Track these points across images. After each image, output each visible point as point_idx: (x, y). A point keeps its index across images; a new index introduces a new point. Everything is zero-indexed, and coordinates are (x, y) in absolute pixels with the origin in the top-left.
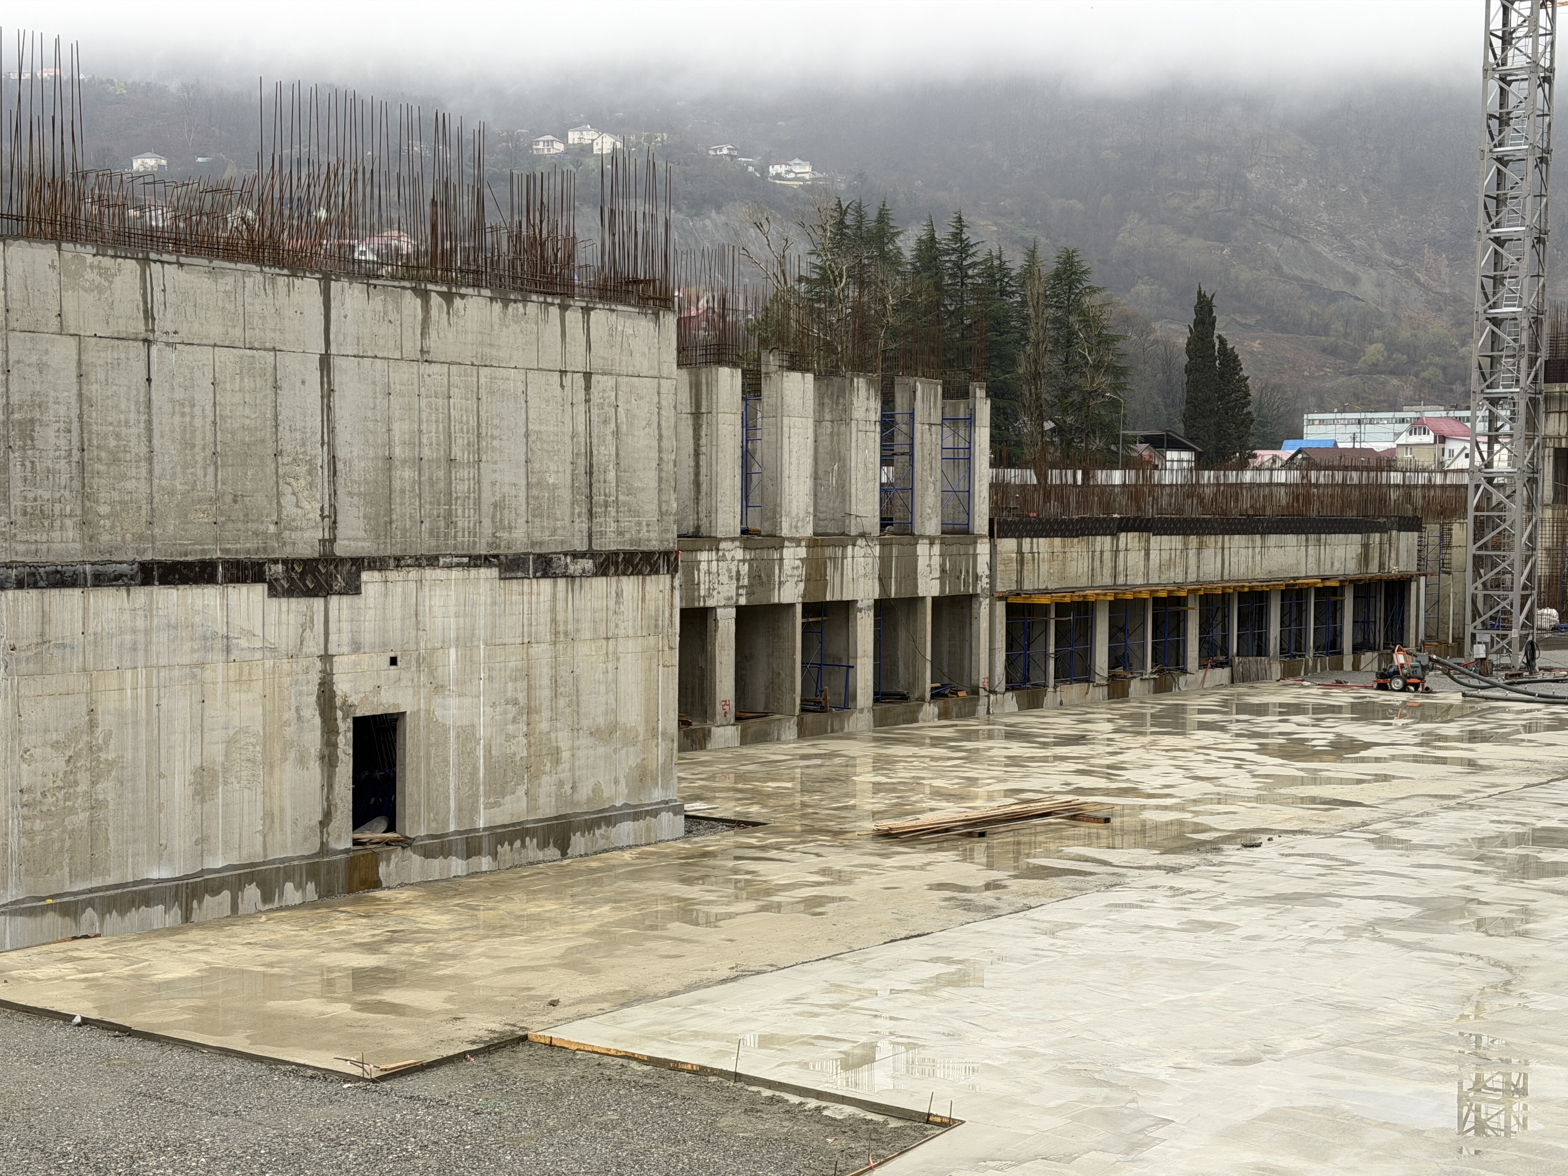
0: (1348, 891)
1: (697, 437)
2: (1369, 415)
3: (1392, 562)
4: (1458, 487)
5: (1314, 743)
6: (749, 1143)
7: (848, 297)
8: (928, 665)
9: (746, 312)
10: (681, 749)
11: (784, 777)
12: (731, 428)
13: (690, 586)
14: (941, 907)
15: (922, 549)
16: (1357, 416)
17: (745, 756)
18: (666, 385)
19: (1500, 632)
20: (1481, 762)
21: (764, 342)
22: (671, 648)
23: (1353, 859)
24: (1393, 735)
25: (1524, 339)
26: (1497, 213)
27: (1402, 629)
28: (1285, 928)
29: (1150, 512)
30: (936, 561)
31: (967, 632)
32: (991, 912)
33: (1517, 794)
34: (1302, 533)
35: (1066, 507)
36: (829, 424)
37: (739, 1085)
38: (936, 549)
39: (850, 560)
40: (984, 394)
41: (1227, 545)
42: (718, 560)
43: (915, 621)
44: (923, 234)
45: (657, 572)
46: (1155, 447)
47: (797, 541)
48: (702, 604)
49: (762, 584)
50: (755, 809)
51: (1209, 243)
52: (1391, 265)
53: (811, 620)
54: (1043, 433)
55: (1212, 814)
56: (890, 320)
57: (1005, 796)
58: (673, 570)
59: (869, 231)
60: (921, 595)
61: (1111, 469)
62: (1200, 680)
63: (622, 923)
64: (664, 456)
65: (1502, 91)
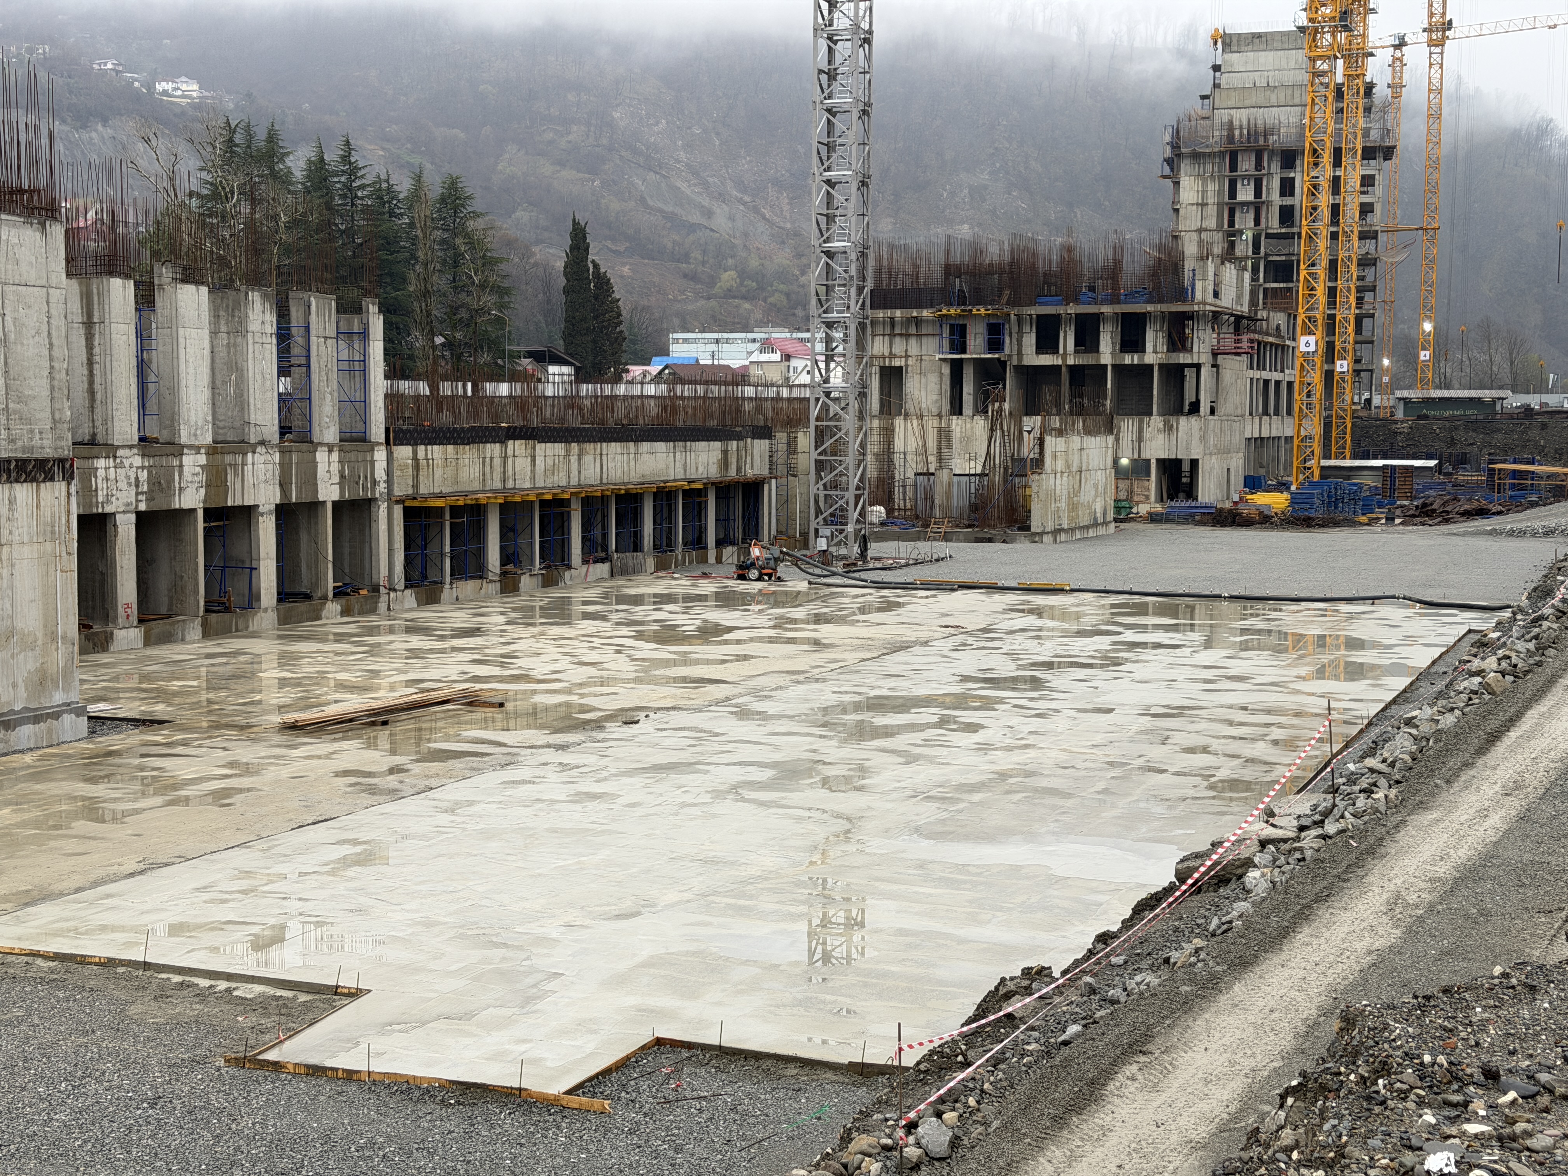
0: (714, 759)
1: (90, 347)
2: (726, 335)
3: (748, 466)
4: (801, 400)
5: (684, 628)
6: (159, 1028)
7: (240, 213)
8: (330, 566)
9: (137, 225)
10: (82, 652)
11: (190, 675)
12: (124, 338)
13: (87, 492)
14: (347, 793)
15: (321, 456)
16: (715, 336)
17: (149, 657)
18: (55, 294)
19: (839, 527)
20: (824, 641)
21: (156, 255)
22: (69, 554)
23: (718, 731)
24: (750, 619)
25: (853, 271)
26: (828, 158)
27: (757, 525)
28: (661, 795)
29: (535, 422)
30: (335, 467)
31: (367, 533)
32: (394, 794)
33: (853, 668)
34: (670, 441)
35: (457, 416)
36: (225, 336)
37: (148, 973)
38: (335, 456)
39: (250, 466)
40: (376, 310)
41: (604, 452)
42: (115, 467)
43: (316, 523)
44: (313, 156)
45: (52, 479)
46: (538, 362)
47: (197, 449)
48: (100, 510)
49: (162, 490)
50: (160, 707)
51: (581, 175)
52: (740, 201)
53: (213, 524)
54: (434, 347)
55: (596, 695)
56: (283, 237)
57: (406, 687)
58: (68, 477)
59: (259, 150)
60: (321, 499)
61: (499, 381)
62: (583, 574)
63: (24, 824)
64: (56, 365)
65: (830, 50)
